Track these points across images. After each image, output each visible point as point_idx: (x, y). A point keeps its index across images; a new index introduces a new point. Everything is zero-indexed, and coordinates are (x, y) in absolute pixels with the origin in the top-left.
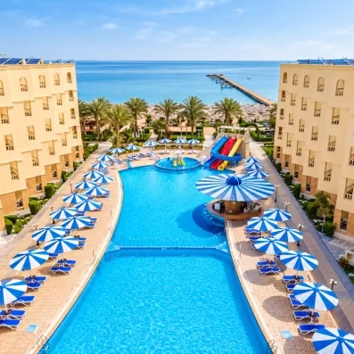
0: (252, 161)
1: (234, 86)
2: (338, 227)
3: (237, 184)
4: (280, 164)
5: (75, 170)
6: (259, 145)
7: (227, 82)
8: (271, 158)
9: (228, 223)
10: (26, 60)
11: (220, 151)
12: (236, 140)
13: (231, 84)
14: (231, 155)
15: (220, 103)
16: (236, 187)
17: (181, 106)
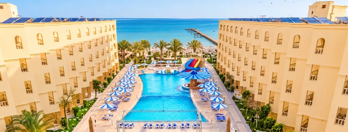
0: (204, 68)
1: (203, 36)
2: (235, 88)
3: (195, 74)
4: (219, 71)
5: (117, 74)
6: (212, 65)
7: (198, 33)
8: (215, 68)
9: (191, 90)
10: (88, 19)
11: (189, 65)
12: (197, 61)
13: (201, 35)
14: (195, 67)
15: (190, 43)
16: (194, 75)
17: (169, 44)
